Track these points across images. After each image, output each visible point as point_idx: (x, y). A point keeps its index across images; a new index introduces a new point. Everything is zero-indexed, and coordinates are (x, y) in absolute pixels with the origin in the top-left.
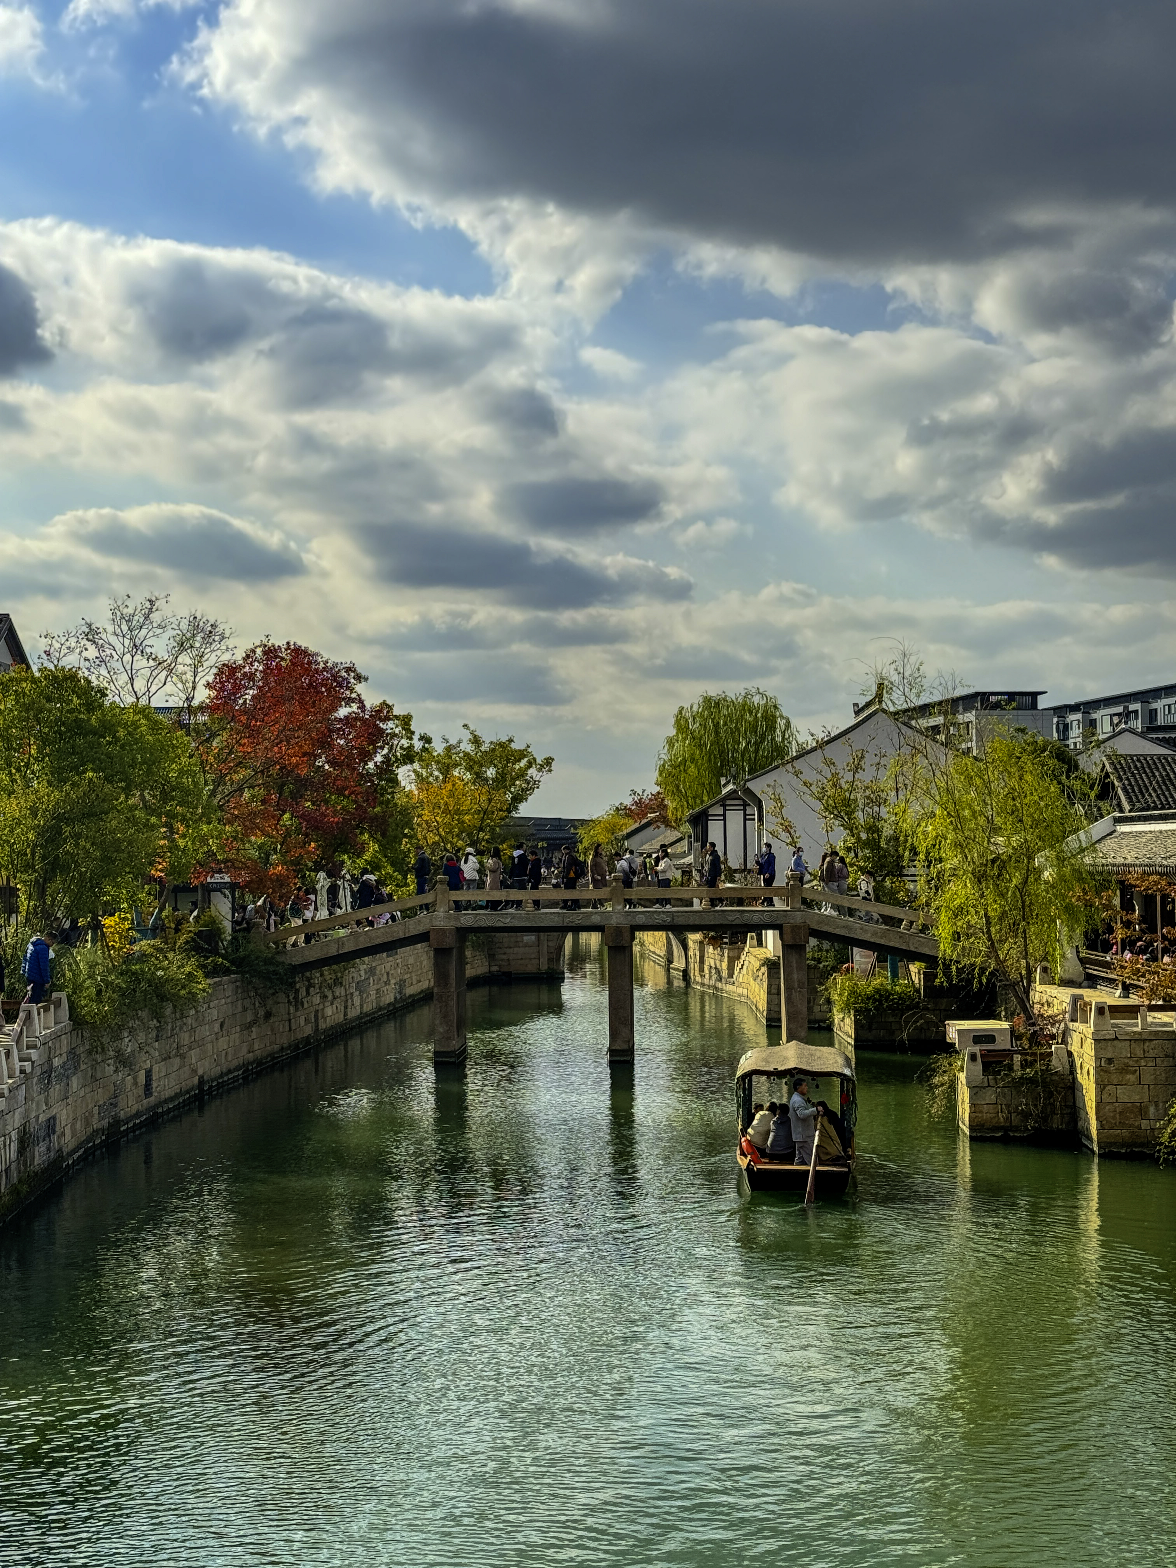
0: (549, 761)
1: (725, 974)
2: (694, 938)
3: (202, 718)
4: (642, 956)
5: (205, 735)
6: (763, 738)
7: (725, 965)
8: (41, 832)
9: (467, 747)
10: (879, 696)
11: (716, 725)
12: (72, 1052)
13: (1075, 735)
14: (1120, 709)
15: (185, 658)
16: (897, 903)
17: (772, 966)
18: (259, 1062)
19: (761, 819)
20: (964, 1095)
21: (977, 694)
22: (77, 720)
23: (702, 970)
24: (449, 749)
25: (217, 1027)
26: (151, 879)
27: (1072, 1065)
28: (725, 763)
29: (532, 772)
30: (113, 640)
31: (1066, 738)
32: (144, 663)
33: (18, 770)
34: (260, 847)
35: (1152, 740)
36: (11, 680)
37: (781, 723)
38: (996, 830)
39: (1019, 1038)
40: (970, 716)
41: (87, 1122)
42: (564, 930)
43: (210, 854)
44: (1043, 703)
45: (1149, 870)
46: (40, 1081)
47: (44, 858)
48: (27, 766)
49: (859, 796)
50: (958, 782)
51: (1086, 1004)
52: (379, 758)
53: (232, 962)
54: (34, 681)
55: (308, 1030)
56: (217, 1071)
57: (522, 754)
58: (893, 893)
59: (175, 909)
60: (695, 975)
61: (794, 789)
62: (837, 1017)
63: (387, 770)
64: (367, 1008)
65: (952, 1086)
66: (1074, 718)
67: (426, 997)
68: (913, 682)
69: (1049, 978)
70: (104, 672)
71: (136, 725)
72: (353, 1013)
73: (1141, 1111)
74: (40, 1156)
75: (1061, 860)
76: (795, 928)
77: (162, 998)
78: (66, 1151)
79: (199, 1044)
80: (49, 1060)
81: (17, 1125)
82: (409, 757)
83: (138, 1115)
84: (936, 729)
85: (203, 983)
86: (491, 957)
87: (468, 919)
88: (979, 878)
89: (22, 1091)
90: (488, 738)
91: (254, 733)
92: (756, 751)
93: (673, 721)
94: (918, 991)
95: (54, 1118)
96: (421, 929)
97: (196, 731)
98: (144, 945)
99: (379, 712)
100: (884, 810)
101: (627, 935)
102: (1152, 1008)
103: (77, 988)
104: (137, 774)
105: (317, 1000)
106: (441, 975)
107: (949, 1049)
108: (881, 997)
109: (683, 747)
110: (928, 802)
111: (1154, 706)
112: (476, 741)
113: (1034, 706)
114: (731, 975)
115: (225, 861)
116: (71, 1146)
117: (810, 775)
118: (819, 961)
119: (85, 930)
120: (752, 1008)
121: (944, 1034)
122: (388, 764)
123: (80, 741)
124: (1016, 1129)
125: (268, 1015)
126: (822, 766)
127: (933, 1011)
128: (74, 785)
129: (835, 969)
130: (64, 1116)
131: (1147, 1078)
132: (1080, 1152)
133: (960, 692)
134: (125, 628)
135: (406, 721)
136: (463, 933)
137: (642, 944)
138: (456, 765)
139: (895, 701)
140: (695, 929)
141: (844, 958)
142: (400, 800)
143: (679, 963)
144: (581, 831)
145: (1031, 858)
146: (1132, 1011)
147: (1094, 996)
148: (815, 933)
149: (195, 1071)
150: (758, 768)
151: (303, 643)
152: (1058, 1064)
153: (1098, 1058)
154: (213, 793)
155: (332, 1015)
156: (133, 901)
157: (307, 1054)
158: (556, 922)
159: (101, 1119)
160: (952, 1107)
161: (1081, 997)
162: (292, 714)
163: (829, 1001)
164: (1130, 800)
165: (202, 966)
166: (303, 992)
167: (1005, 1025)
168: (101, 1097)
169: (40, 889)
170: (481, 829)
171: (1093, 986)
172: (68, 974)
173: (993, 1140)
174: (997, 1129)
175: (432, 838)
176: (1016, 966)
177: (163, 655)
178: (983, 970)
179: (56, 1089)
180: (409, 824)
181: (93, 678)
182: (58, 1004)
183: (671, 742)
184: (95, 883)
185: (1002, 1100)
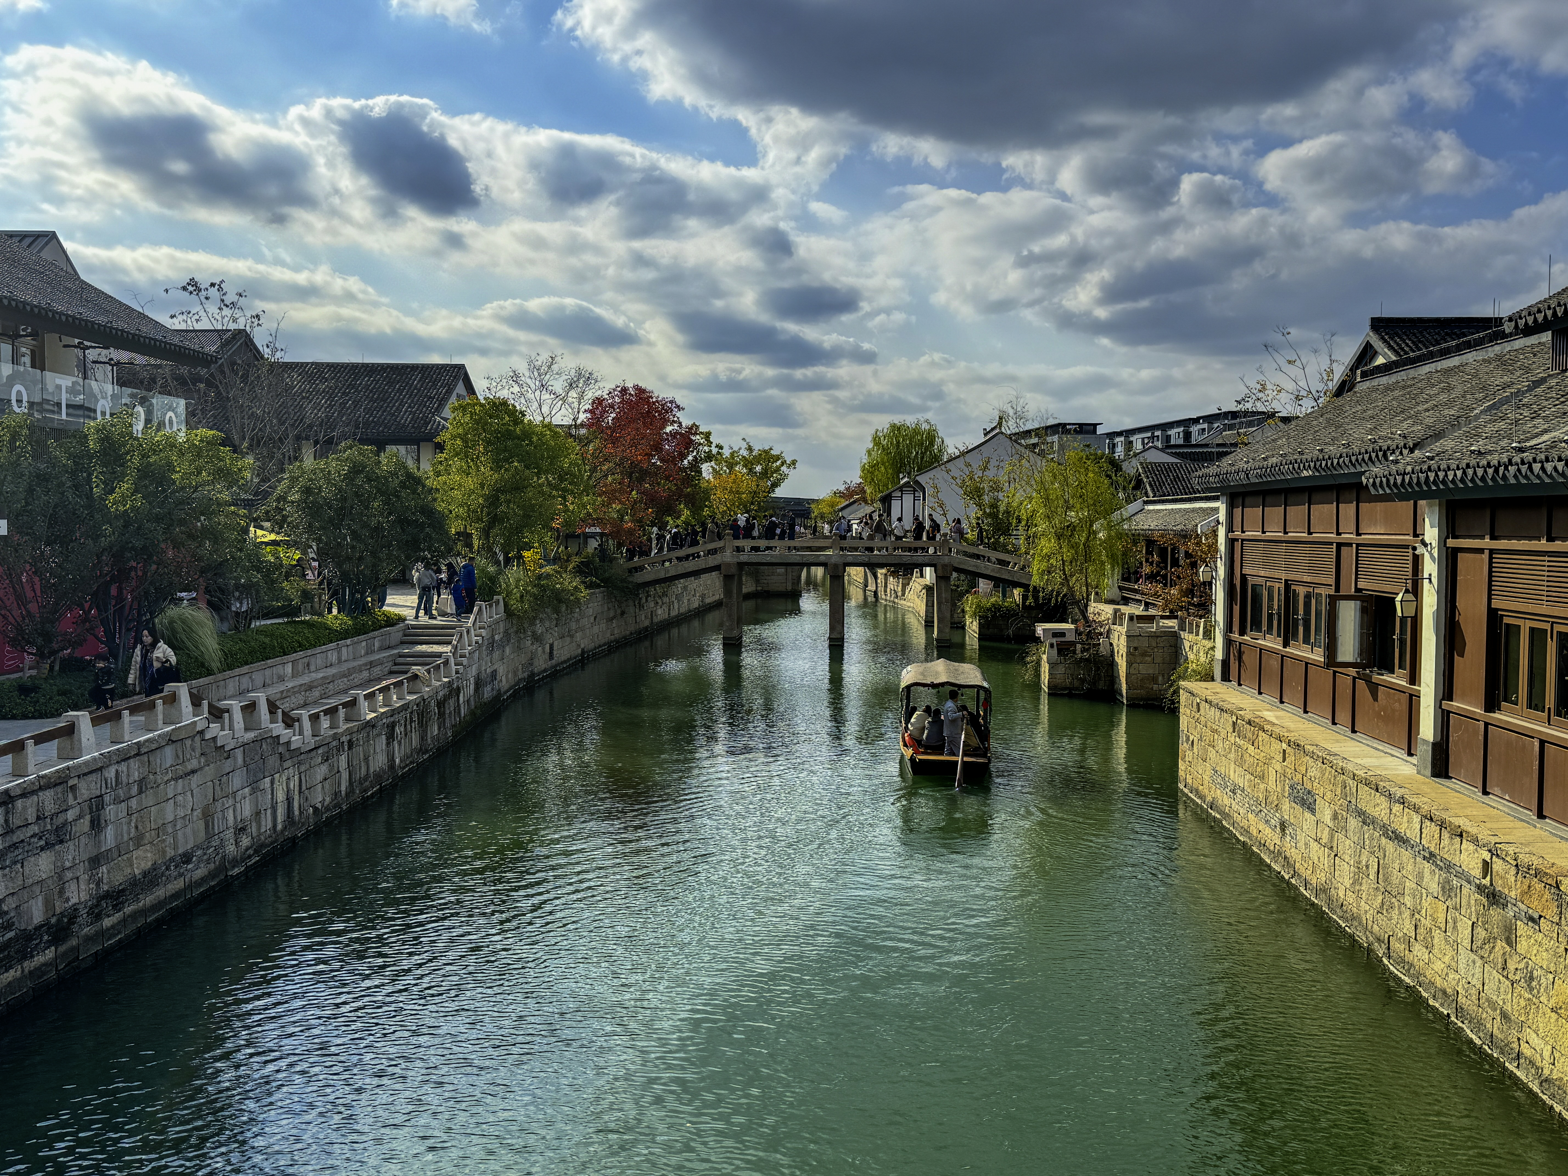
0: (794, 462)
1: (900, 594)
2: (881, 572)
3: (583, 431)
4: (849, 582)
5: (584, 442)
6: (926, 449)
7: (900, 589)
8: (486, 498)
9: (744, 453)
10: (1000, 424)
11: (898, 442)
12: (506, 632)
13: (1120, 451)
14: (1149, 434)
15: (573, 394)
16: (1008, 552)
17: (929, 589)
18: (617, 641)
19: (924, 499)
20: (1045, 668)
21: (1060, 424)
22: (507, 430)
23: (885, 591)
24: (732, 454)
25: (592, 619)
26: (552, 529)
27: (1112, 652)
28: (903, 465)
29: (784, 468)
30: (529, 381)
31: (1114, 452)
32: (547, 396)
33: (472, 460)
34: (618, 511)
35: (1168, 453)
36: (468, 404)
37: (938, 441)
38: (1069, 508)
39: (1080, 634)
40: (1055, 438)
41: (515, 673)
42: (802, 565)
43: (589, 514)
44: (1100, 430)
45: (1164, 533)
46: (488, 648)
47: (488, 514)
48: (478, 458)
49: (985, 485)
50: (1048, 477)
51: (1123, 614)
52: (690, 458)
53: (602, 581)
54: (482, 405)
55: (647, 623)
56: (592, 646)
57: (778, 458)
58: (1004, 546)
59: (566, 548)
60: (881, 594)
61: (946, 481)
62: (968, 621)
63: (695, 466)
64: (682, 610)
65: (1038, 663)
66: (1119, 440)
67: (718, 605)
68: (1020, 417)
69: (1099, 599)
70: (523, 401)
71: (543, 435)
72: (674, 613)
73: (1154, 679)
74: (487, 693)
75: (1109, 527)
76: (944, 566)
77: (560, 601)
78: (502, 691)
79: (582, 629)
80: (493, 636)
81: (474, 673)
82: (709, 457)
83: (545, 670)
84: (1035, 445)
85: (584, 593)
86: (757, 581)
87: (743, 558)
88: (1059, 537)
89: (477, 654)
90: (757, 448)
91: (614, 441)
92: (922, 458)
93: (870, 438)
94: (1018, 605)
95: (495, 671)
96: (716, 563)
97: (578, 439)
98: (548, 569)
99: (691, 428)
100: (1001, 495)
101: (841, 568)
102: (1163, 617)
103: (509, 594)
104: (545, 464)
105: (652, 604)
106: (728, 592)
107: (1037, 640)
108: (996, 608)
109: (877, 454)
110: (1029, 489)
111: (1169, 433)
112: (750, 449)
113: (1095, 431)
114: (903, 595)
115: (597, 519)
116: (506, 688)
117: (955, 472)
118: (958, 586)
119: (513, 558)
120: (916, 614)
121: (1034, 631)
122: (696, 461)
123: (509, 443)
124: (1077, 689)
125: (623, 613)
126: (963, 467)
127: (1027, 618)
128: (506, 470)
129: (967, 592)
130: (502, 670)
131: (1158, 660)
132: (1115, 703)
133: (1051, 422)
134: (536, 374)
135: (707, 435)
136: (741, 565)
137: (849, 575)
138: (737, 463)
139: (1011, 427)
140: (882, 566)
141: (973, 585)
142: (704, 485)
143: (871, 587)
144: (813, 506)
145: (1091, 526)
146: (1151, 619)
147: (1127, 610)
148: (957, 570)
149: (579, 646)
150: (923, 468)
151: (643, 385)
152: (1103, 650)
153: (1128, 647)
154: (590, 477)
155: (661, 614)
156: (541, 543)
157: (646, 637)
158: (798, 560)
159: (523, 672)
160: (1038, 675)
161: (1119, 610)
162: (637, 429)
163: (963, 611)
164: (1153, 490)
165: (583, 582)
166: (644, 600)
167: (1072, 626)
168: (523, 659)
169: (486, 533)
170: (752, 503)
171: (1126, 604)
172: (503, 586)
173: (1062, 695)
174: (1065, 689)
175: (723, 508)
176: (1080, 590)
177: (559, 391)
178: (1058, 594)
179: (496, 654)
180: (708, 499)
181: (517, 404)
182: (497, 602)
183: (869, 452)
184: (519, 530)
185: (1068, 671)
